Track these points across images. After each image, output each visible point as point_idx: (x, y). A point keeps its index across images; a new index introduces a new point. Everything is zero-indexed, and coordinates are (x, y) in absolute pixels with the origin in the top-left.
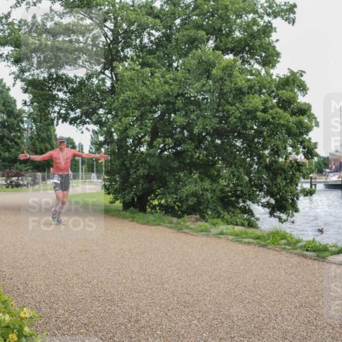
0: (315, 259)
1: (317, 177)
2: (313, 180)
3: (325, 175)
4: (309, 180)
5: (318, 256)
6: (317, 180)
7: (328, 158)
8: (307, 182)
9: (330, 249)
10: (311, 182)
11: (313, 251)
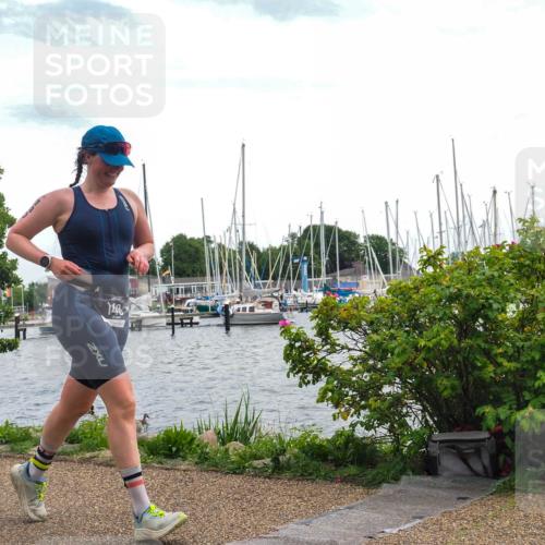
0: (6, 457)
1: (29, 317)
2: (21, 323)
3: (41, 314)
4: (14, 323)
5: (12, 450)
6: (27, 323)
7: (46, 285)
8: (11, 327)
9: (34, 435)
10: (16, 326)
11: (6, 442)
